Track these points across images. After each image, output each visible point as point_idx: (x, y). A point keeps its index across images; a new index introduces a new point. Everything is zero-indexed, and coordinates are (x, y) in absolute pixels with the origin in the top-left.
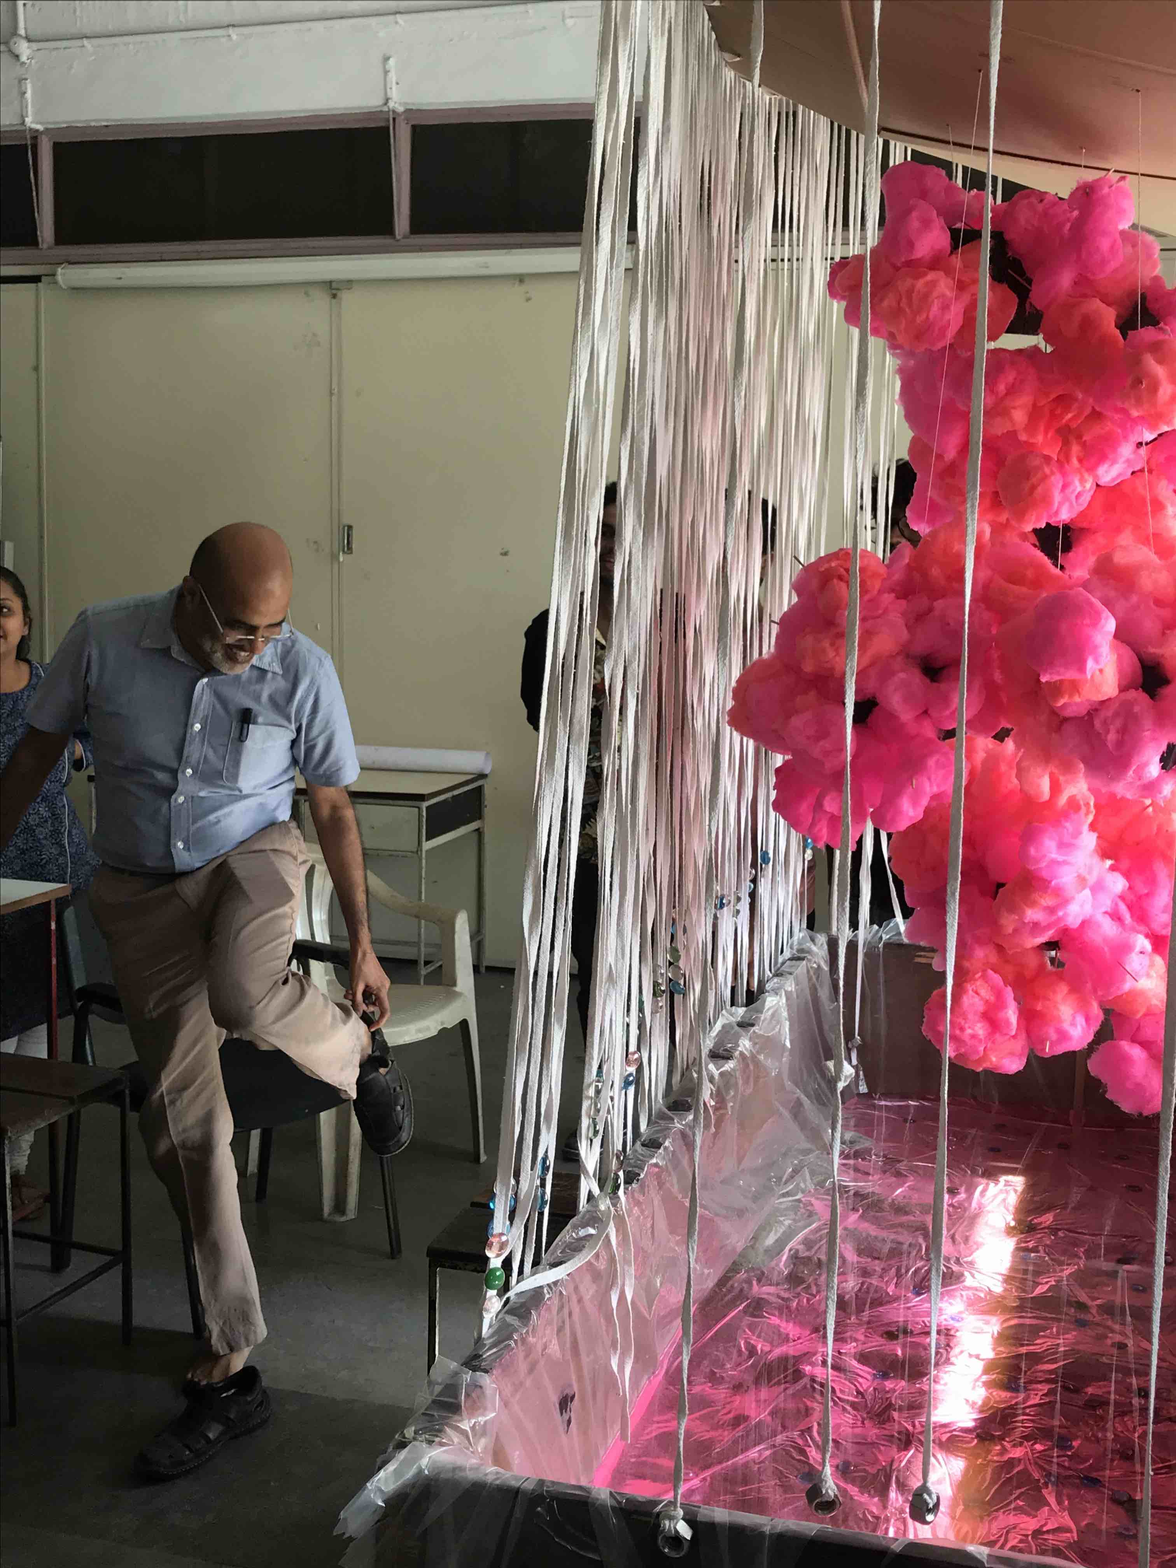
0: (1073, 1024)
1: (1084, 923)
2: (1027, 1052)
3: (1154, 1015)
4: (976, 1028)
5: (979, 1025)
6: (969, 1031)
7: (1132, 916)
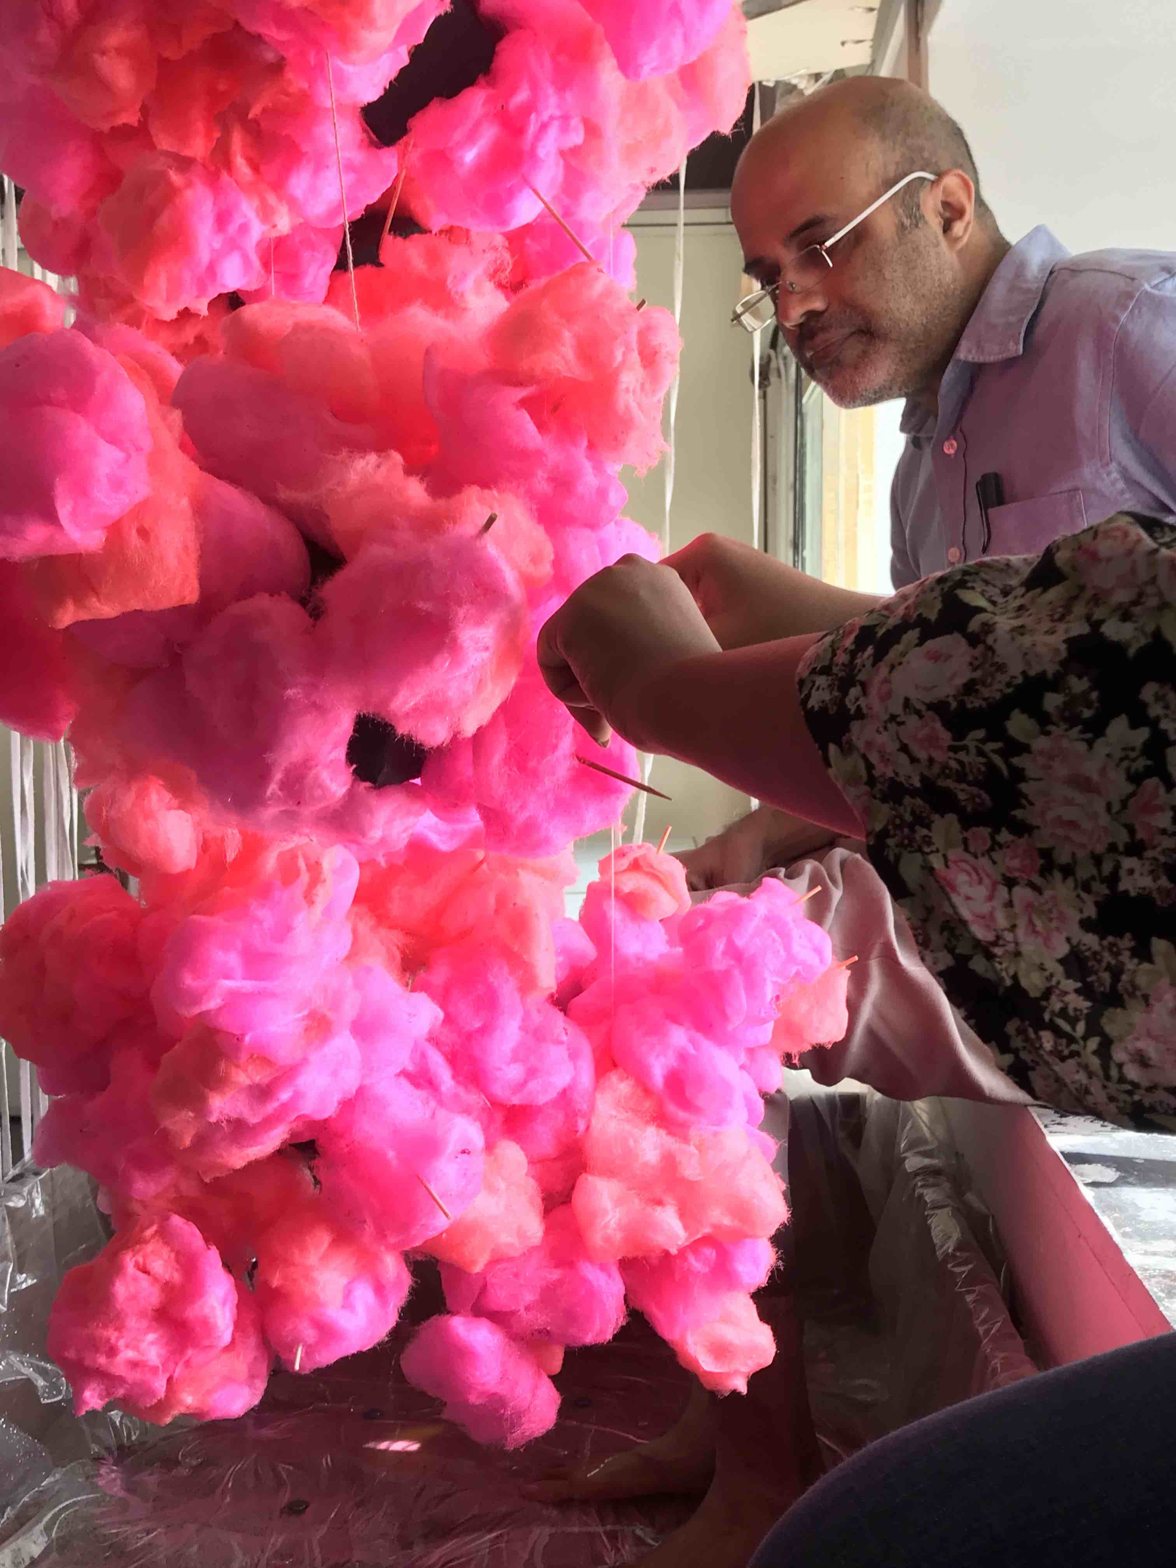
0: (347, 1303)
1: (348, 1105)
2: (263, 1370)
3: (511, 1259)
4: (144, 1345)
5: (151, 1337)
6: (130, 1354)
7: (454, 1077)
